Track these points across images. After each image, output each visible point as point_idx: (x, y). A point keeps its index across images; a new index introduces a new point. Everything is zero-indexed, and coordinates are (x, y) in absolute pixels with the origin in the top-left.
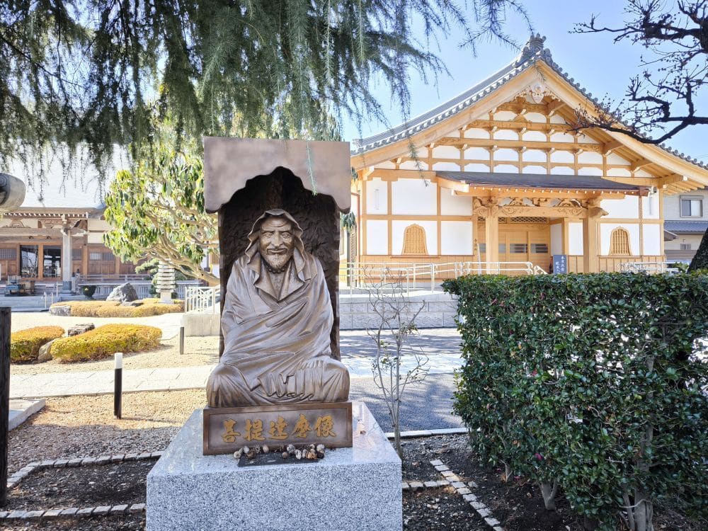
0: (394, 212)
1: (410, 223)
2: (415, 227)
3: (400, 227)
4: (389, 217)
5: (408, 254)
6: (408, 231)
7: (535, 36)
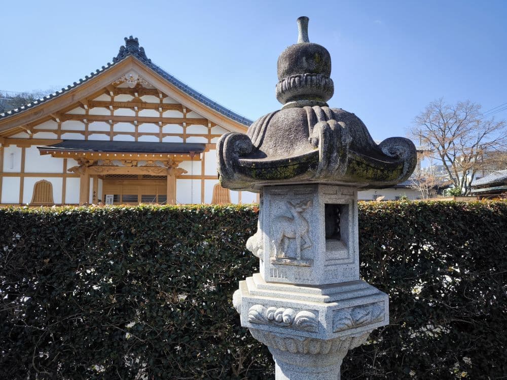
0: (27, 170)
1: (39, 179)
2: (43, 182)
3: (30, 183)
4: (22, 174)
5: (38, 203)
6: (38, 186)
7: (129, 38)
